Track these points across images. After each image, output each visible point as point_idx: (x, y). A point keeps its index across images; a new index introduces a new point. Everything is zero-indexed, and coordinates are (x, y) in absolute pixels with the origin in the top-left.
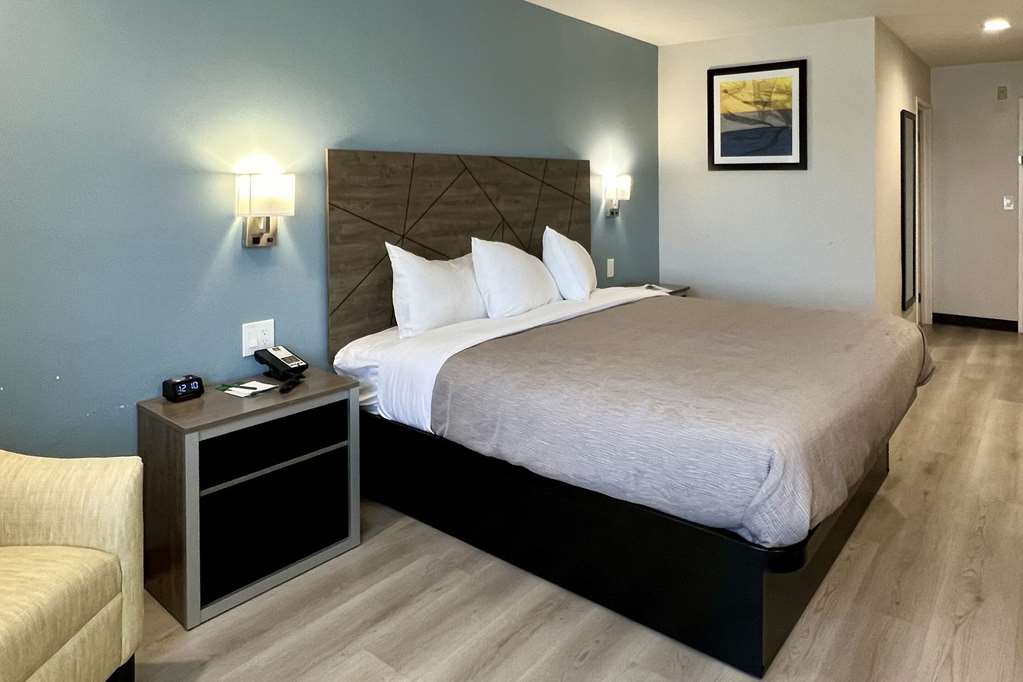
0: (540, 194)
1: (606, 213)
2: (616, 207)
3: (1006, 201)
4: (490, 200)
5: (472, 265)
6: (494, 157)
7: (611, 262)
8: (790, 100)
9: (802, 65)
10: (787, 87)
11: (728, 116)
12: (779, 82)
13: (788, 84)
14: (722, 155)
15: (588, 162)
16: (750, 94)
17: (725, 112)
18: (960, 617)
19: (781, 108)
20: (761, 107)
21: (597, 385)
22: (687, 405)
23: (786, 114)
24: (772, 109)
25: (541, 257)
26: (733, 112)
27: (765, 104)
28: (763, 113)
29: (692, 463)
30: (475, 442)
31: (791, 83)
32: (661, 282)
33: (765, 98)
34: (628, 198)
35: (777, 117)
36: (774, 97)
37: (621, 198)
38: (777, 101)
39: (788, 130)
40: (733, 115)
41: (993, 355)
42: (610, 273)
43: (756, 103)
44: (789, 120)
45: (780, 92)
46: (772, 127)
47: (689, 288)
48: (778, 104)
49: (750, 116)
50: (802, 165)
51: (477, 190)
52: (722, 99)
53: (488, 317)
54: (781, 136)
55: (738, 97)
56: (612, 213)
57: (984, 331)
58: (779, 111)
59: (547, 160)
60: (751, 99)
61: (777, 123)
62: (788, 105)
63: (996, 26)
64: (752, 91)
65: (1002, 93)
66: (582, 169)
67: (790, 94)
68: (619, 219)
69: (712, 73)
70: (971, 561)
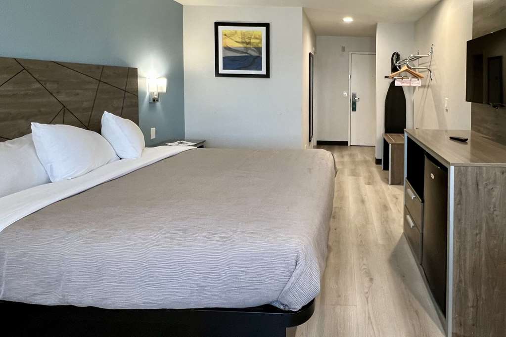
0: (98, 89)
1: (149, 100)
2: (156, 97)
3: (345, 93)
4: (52, 94)
5: (32, 144)
6: (55, 62)
7: (153, 130)
8: (261, 42)
9: (267, 26)
10: (259, 36)
11: (227, 48)
12: (255, 33)
13: (260, 34)
14: (223, 69)
15: (137, 69)
16: (239, 38)
17: (225, 46)
18: (367, 293)
19: (256, 46)
20: (245, 45)
21: (162, 228)
22: (235, 232)
23: (259, 50)
24: (251, 46)
25: (100, 132)
26: (230, 46)
27: (248, 43)
28: (246, 48)
29: (242, 272)
30: (38, 297)
31: (261, 35)
32: (186, 138)
33: (247, 41)
34: (165, 91)
35: (254, 51)
36: (253, 41)
37: (160, 91)
38: (254, 43)
39: (260, 58)
40: (230, 48)
41: (342, 157)
42: (153, 136)
43: (243, 43)
44: (260, 53)
45: (256, 38)
46: (251, 56)
47: (205, 141)
48: (255, 44)
49: (239, 49)
50: (267, 75)
51: (37, 85)
52: (223, 39)
53: (51, 182)
54: (256, 61)
55: (232, 38)
56: (154, 100)
57: (337, 146)
58: (255, 48)
59: (103, 66)
60: (240, 40)
61: (254, 54)
62: (260, 45)
63: (348, 20)
64: (240, 37)
65: (343, 49)
66: (132, 73)
67: (261, 40)
68: (158, 104)
69: (217, 24)
70: (363, 260)
